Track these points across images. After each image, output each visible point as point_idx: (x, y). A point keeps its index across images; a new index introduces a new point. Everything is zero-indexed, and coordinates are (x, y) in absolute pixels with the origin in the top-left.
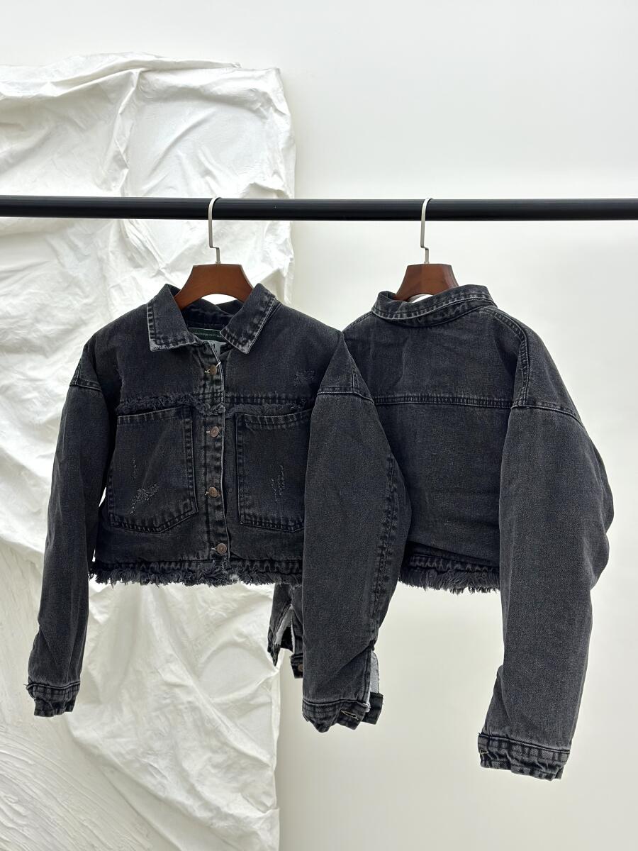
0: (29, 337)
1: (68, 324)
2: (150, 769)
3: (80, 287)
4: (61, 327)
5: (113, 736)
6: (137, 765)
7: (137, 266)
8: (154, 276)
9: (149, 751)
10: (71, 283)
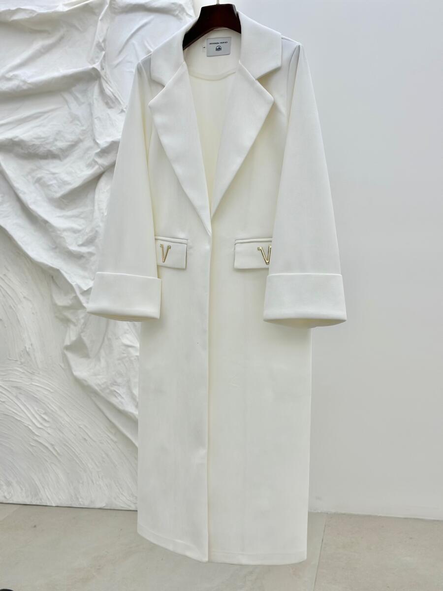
0: (51, 149)
1: (72, 141)
2: (115, 393)
3: (79, 120)
4: (69, 143)
5: (95, 375)
6: (108, 391)
7: (110, 107)
8: (119, 113)
9: (115, 383)
10: (74, 118)
